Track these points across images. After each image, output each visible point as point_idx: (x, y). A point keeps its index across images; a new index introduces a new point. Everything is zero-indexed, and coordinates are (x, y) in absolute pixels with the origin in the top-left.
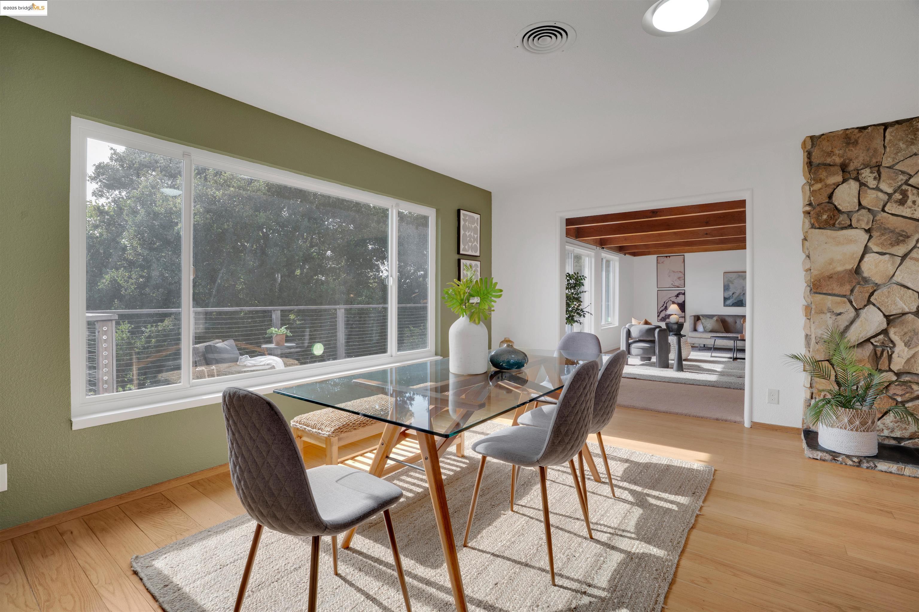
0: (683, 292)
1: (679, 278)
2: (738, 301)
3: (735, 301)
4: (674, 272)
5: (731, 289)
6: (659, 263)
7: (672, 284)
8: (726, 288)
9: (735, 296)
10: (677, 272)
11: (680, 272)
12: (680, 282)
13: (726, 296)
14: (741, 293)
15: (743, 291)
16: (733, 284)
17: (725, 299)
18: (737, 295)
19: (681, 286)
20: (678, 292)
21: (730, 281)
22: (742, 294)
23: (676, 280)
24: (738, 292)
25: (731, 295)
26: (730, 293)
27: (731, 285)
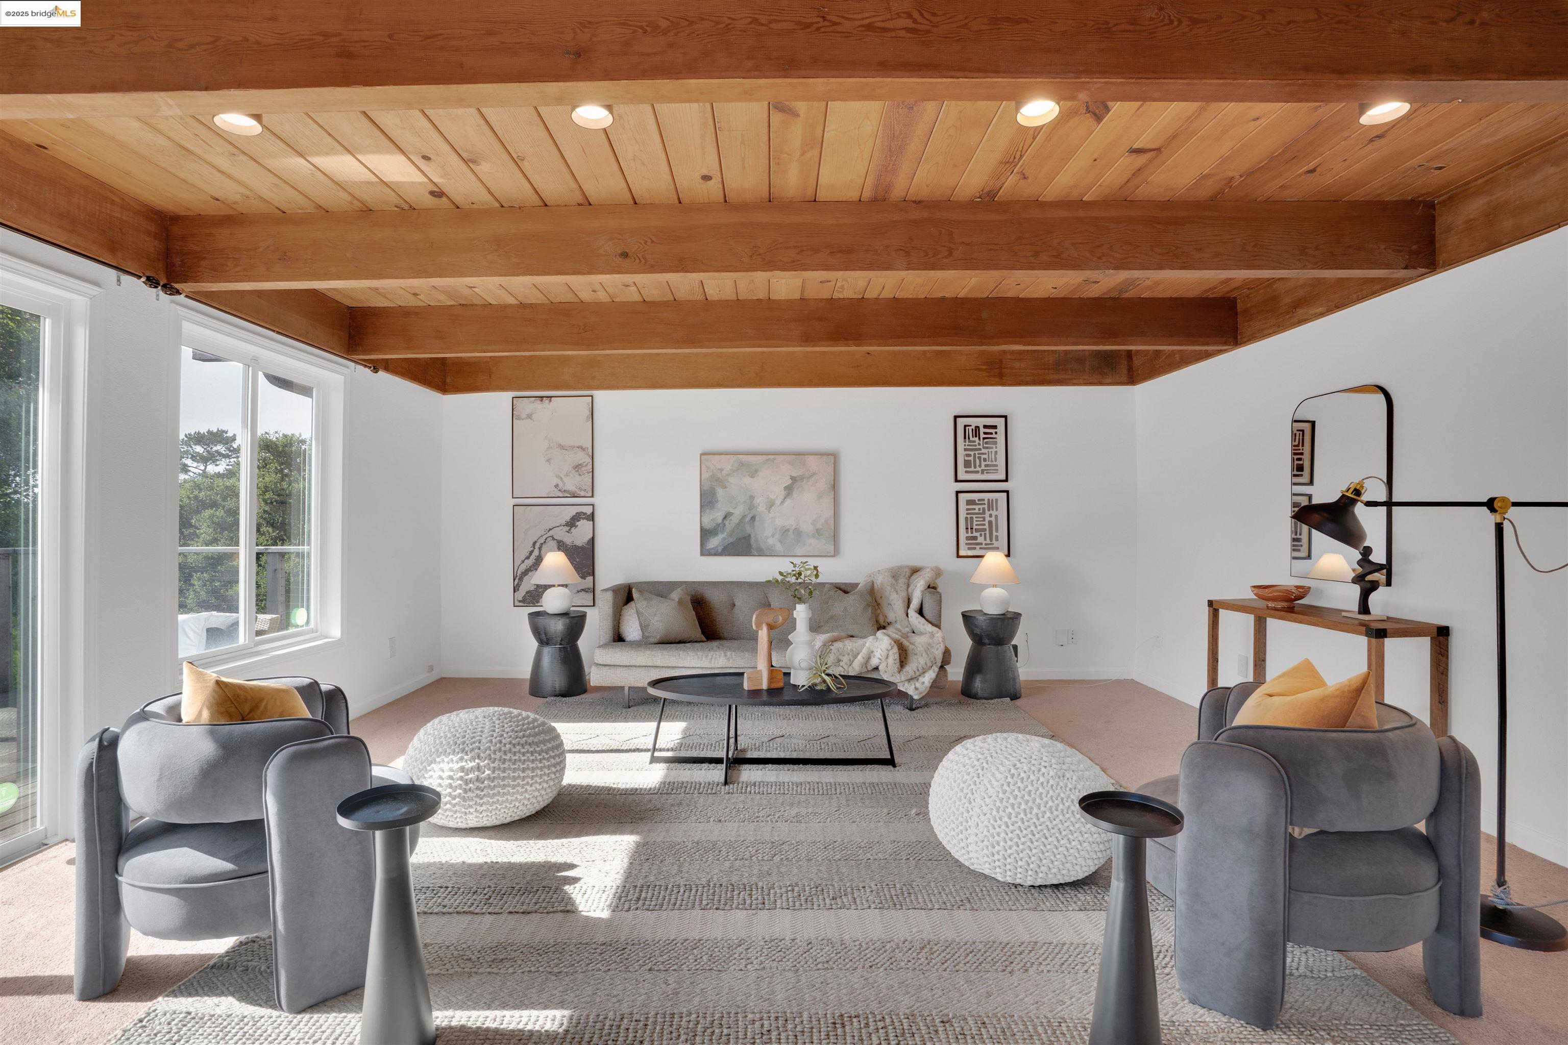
0: (588, 510)
1: (578, 467)
2: (739, 540)
3: (731, 540)
4: (562, 447)
5: (719, 505)
6: (519, 418)
7: (557, 486)
8: (707, 500)
9: (730, 525)
10: (573, 447)
11: (580, 447)
12: (578, 477)
13: (708, 524)
14: (744, 517)
15: (750, 509)
16: (725, 487)
17: (706, 534)
18: (735, 520)
19: (583, 493)
20: (573, 511)
21: (718, 480)
22: (748, 519)
23: (567, 475)
24: (738, 512)
25: (720, 521)
26: (719, 515)
27: (721, 493)
